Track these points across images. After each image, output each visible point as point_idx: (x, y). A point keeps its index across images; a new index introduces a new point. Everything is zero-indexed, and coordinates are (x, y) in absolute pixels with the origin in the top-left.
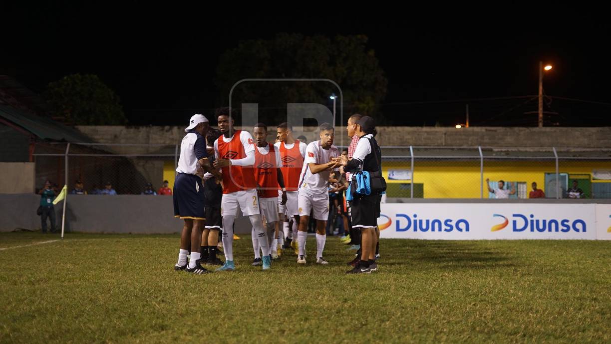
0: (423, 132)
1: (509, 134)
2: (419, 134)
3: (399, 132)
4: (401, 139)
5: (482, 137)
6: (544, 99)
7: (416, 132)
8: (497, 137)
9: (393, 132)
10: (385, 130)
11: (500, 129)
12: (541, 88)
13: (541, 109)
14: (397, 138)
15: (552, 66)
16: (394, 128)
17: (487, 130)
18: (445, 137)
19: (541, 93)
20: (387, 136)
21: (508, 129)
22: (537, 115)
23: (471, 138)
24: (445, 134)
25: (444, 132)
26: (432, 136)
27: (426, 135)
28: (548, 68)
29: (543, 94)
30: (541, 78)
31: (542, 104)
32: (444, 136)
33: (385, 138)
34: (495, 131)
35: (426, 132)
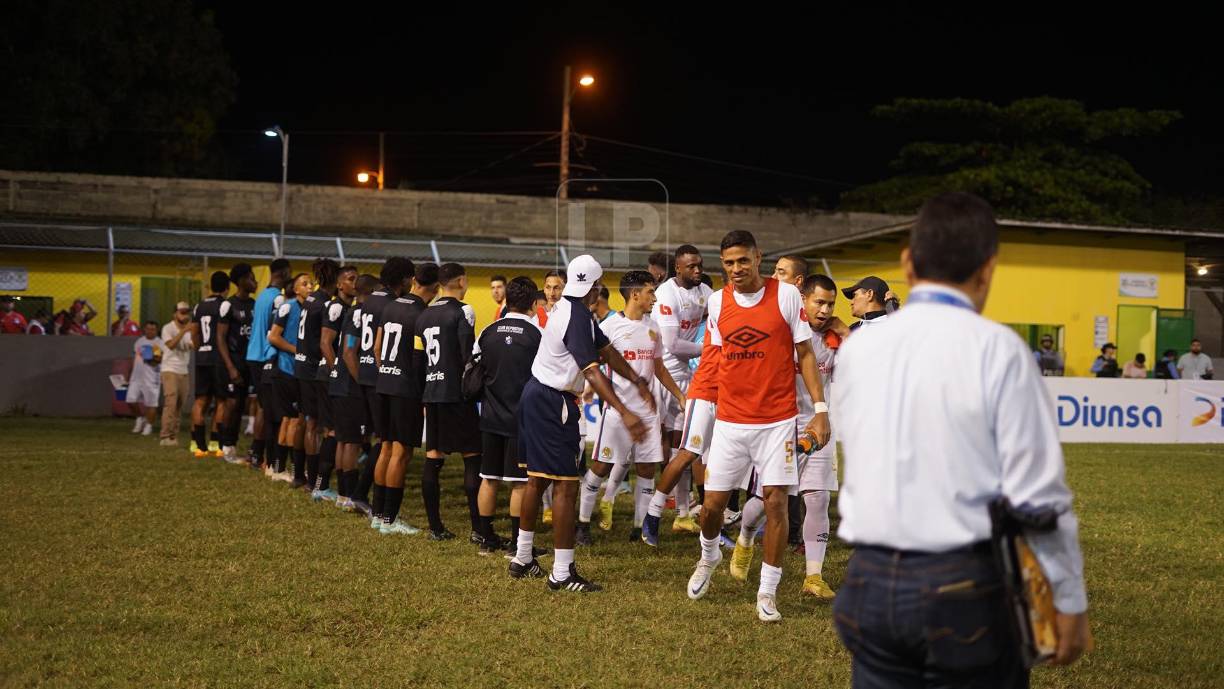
0: (375, 198)
1: (540, 210)
2: (367, 204)
3: (328, 196)
4: (332, 212)
5: (490, 215)
6: (572, 140)
7: (362, 198)
8: (516, 215)
9: (317, 196)
10: (299, 191)
11: (524, 201)
12: (566, 117)
13: (565, 158)
14: (324, 209)
15: (595, 78)
16: (319, 189)
17: (498, 201)
18: (419, 210)
19: (566, 126)
20: (304, 205)
21: (538, 200)
22: (557, 170)
23: (468, 216)
24: (419, 205)
25: (417, 202)
26: (393, 209)
27: (381, 206)
28: (587, 81)
29: (570, 130)
30: (567, 99)
31: (567, 149)
32: (416, 208)
33: (300, 207)
34: (515, 203)
35: (382, 199)
